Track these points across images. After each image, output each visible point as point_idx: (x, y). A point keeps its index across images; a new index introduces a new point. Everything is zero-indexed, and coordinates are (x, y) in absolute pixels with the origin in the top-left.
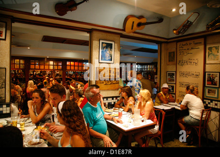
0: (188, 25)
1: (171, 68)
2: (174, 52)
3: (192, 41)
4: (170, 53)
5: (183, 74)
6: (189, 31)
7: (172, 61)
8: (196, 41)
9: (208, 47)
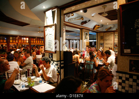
0: (111, 28)
1: (102, 42)
2: (103, 36)
3: (110, 33)
4: (101, 36)
5: (106, 44)
6: (110, 30)
7: (102, 39)
9: (115, 35)
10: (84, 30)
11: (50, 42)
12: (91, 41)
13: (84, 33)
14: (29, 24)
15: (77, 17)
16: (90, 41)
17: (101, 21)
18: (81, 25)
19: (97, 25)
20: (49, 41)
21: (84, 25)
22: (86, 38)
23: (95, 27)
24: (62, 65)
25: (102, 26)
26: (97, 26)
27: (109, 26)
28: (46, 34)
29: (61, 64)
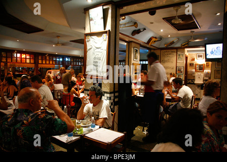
0: (173, 43)
2: (159, 55)
3: (170, 50)
6: (172, 46)
8: (172, 50)
10: (133, 44)
11: (96, 60)
12: (144, 62)
13: (133, 49)
14: (43, 30)
15: (128, 23)
16: (142, 62)
17: (162, 31)
18: (132, 36)
19: (153, 37)
20: (95, 58)
21: (137, 36)
22: (135, 58)
23: (150, 39)
24: (116, 100)
25: (161, 38)
26: (154, 39)
27: (171, 40)
28: (88, 48)
29: (115, 97)
